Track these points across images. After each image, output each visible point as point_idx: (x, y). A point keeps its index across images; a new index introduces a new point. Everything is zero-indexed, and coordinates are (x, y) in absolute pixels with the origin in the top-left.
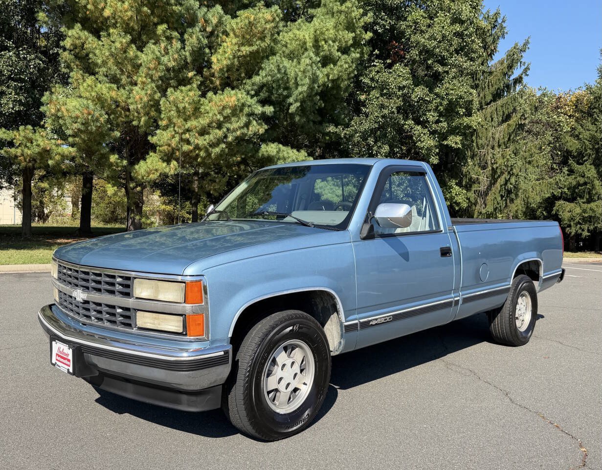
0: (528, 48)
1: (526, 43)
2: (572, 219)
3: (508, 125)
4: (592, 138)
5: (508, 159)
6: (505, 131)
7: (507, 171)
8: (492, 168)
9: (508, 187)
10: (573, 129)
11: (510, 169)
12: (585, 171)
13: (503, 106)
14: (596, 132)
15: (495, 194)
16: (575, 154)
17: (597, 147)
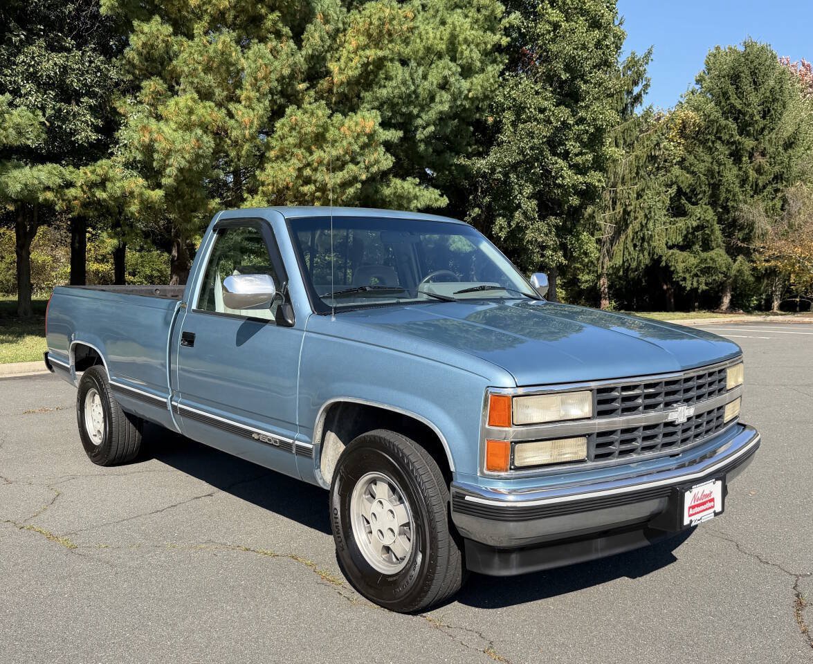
0: (652, 60)
1: (650, 53)
2: (687, 270)
3: (636, 156)
4: (708, 171)
5: (645, 200)
6: (632, 164)
7: (643, 214)
8: (625, 211)
9: (644, 234)
10: (683, 160)
11: (647, 211)
12: (702, 212)
13: (623, 133)
14: (712, 163)
15: (625, 243)
16: (688, 191)
17: (712, 182)
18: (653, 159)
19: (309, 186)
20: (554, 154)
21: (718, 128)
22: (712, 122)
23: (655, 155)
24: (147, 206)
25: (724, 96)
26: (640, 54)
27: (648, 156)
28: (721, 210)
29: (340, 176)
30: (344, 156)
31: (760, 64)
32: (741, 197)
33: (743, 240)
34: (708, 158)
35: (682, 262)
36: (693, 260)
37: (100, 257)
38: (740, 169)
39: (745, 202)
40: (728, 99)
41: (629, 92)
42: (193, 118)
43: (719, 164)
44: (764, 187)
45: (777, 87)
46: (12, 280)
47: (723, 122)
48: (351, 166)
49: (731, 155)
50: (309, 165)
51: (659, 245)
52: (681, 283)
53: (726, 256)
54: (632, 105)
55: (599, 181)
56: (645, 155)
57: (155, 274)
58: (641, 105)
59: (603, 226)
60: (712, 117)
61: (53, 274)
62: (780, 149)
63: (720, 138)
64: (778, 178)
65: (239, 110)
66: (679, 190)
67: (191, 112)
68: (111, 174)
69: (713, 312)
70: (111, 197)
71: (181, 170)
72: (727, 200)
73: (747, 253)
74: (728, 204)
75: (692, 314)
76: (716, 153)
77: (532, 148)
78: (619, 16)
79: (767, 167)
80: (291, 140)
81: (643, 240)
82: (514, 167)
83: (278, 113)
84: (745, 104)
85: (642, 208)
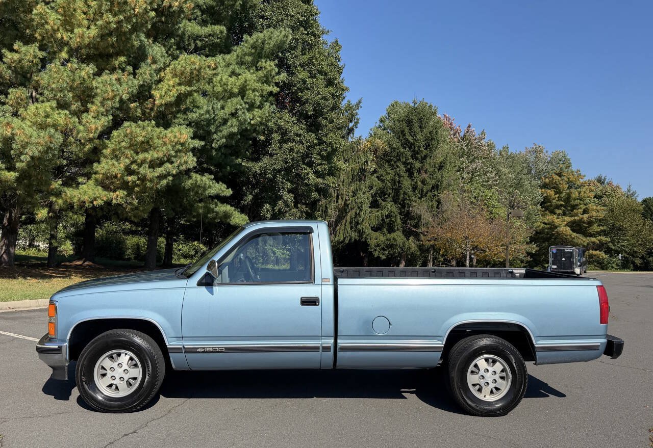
0: (361, 107)
1: (360, 102)
2: (378, 245)
3: (352, 168)
4: (392, 180)
5: (358, 197)
6: (349, 173)
7: (357, 206)
8: (344, 203)
9: (358, 220)
10: (376, 171)
11: (360, 205)
13: (343, 152)
14: (395, 175)
15: (345, 225)
17: (394, 187)
18: (363, 171)
19: (132, 176)
20: (304, 163)
21: (398, 153)
22: (394, 149)
23: (365, 169)
25: (402, 134)
26: (354, 103)
28: (400, 206)
29: (159, 171)
31: (424, 116)
32: (413, 198)
33: (414, 227)
34: (392, 172)
35: (375, 239)
36: (382, 238)
38: (412, 180)
39: (416, 202)
40: (405, 135)
41: (347, 126)
42: (49, 120)
43: (399, 176)
44: (427, 193)
45: (434, 131)
47: (402, 150)
48: (168, 165)
49: (407, 171)
51: (366, 227)
52: (374, 252)
53: (403, 237)
54: (349, 135)
55: (333, 183)
56: (358, 168)
58: (354, 135)
59: (330, 213)
60: (394, 146)
62: (436, 170)
63: (399, 160)
64: (435, 187)
67: (47, 116)
71: (32, 158)
72: (405, 199)
73: (417, 236)
74: (405, 202)
76: (398, 169)
77: (293, 159)
79: (428, 180)
80: (123, 144)
81: (357, 223)
82: (279, 171)
83: (117, 123)
84: (415, 139)
85: (356, 203)
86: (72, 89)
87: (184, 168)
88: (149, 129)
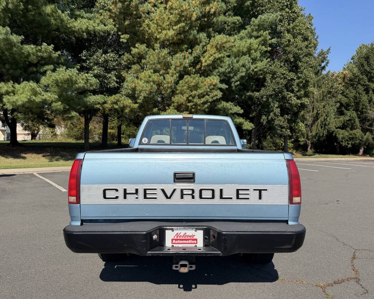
0: (330, 52)
1: (329, 49)
2: (343, 138)
3: (323, 91)
4: (354, 97)
5: (326, 109)
6: (321, 94)
7: (325, 114)
8: (317, 113)
9: (325, 123)
10: (343, 92)
11: (327, 114)
12: (351, 114)
13: (317, 81)
14: (356, 93)
15: (317, 126)
16: (345, 105)
17: (356, 101)
18: (329, 92)
19: (191, 103)
20: (288, 91)
21: (359, 79)
22: (357, 77)
23: (331, 91)
24: (132, 110)
25: (362, 66)
26: (325, 50)
27: (327, 92)
28: (359, 113)
29: (203, 100)
30: (204, 92)
32: (369, 108)
33: (369, 126)
34: (354, 91)
35: (342, 134)
36: (347, 134)
37: (111, 128)
38: (368, 96)
39: (371, 110)
40: (364, 67)
41: (320, 65)
42: (151, 79)
43: (359, 94)
46: (80, 135)
47: (361, 77)
48: (207, 96)
49: (365, 90)
50: (190, 96)
51: (332, 127)
52: (341, 143)
53: (361, 133)
54: (322, 70)
55: (307, 102)
56: (327, 91)
57: (131, 134)
58: (325, 70)
59: (308, 119)
60: (356, 75)
61: (94, 133)
63: (360, 83)
65: (167, 76)
66: (342, 105)
67: (150, 77)
68: (120, 99)
69: (356, 155)
70: (120, 107)
71: (144, 97)
72: (363, 109)
73: (371, 131)
74: (363, 110)
75: (346, 156)
76: (358, 89)
77: (278, 88)
78: (316, 35)
80: (185, 87)
81: (325, 125)
82: (271, 96)
83: (181, 77)
84: (371, 69)
85: (324, 112)
86: (159, 63)
87: (215, 98)
88: (197, 78)
